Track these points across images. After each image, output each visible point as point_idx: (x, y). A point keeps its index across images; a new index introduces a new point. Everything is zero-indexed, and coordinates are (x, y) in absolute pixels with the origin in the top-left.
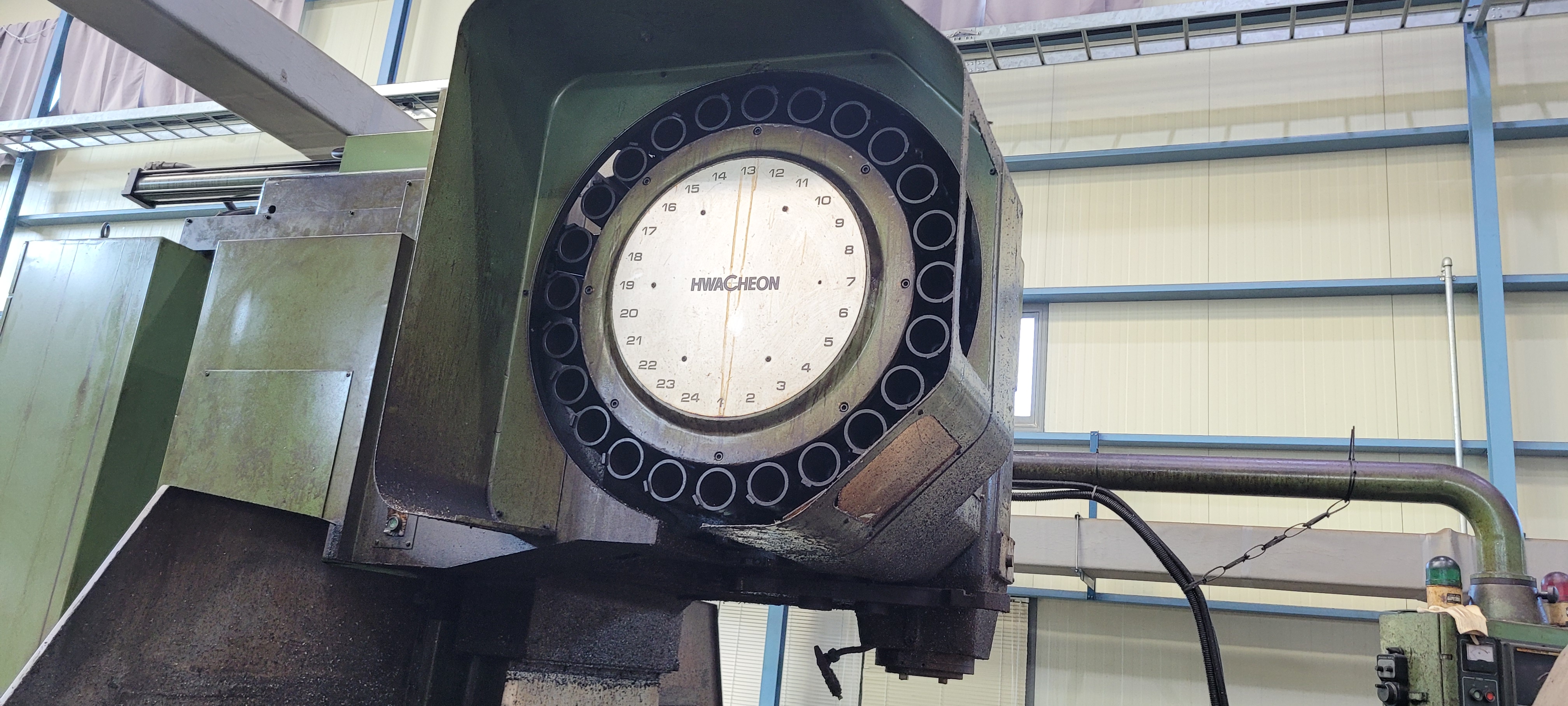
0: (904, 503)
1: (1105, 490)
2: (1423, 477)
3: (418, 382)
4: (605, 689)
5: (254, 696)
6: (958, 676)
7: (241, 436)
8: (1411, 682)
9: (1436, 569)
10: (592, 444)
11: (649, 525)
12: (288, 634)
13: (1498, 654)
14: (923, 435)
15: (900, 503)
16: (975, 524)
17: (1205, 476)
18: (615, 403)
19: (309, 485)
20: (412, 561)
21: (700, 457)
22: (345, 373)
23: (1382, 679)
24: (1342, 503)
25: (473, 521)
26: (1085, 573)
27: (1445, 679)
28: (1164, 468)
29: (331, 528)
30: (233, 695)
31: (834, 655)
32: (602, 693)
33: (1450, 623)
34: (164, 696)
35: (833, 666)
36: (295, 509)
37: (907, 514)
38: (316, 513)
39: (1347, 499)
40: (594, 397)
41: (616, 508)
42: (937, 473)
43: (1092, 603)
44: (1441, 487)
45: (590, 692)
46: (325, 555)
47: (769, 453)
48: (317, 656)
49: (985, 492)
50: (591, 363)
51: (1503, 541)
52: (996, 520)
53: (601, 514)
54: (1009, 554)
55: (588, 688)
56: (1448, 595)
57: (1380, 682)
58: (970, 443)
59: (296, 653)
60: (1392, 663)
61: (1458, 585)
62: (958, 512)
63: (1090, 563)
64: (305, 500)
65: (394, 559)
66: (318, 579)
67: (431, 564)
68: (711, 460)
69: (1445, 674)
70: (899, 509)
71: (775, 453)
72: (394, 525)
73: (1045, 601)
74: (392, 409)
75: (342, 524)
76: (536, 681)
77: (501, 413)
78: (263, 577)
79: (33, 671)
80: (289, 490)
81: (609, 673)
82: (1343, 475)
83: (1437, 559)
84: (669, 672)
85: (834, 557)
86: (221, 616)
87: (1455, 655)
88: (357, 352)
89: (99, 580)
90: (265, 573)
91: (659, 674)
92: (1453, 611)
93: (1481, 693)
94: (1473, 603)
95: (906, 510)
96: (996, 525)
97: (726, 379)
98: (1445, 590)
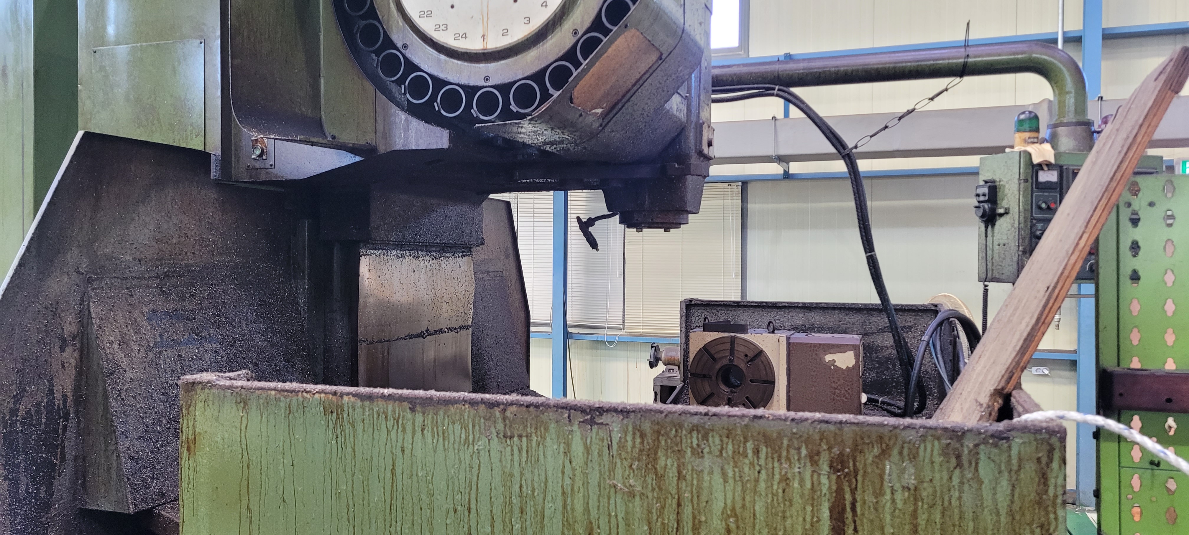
0: (624, 100)
1: (784, 88)
2: (1018, 54)
3: (252, 40)
4: (433, 259)
5: (183, 276)
6: (677, 225)
7: (131, 97)
8: (999, 202)
9: (1022, 120)
10: (393, 79)
11: (442, 135)
12: (198, 233)
13: (1061, 176)
14: (631, 45)
15: (621, 100)
16: (682, 116)
17: (857, 71)
18: (405, 46)
19: (190, 128)
20: (276, 176)
21: (473, 82)
22: (199, 41)
23: (979, 202)
24: (958, 79)
25: (312, 139)
26: (780, 159)
27: (1021, 196)
28: (827, 67)
29: (213, 158)
30: (168, 276)
31: (591, 222)
32: (431, 263)
33: (1028, 157)
34: (118, 278)
35: (591, 229)
36: (183, 145)
37: (627, 109)
38: (201, 148)
39: (961, 76)
40: (389, 43)
41: (417, 125)
42: (647, 76)
43: (787, 181)
44: (1031, 60)
45: (423, 262)
46: (212, 177)
47: (523, 74)
48: (223, 247)
49: (689, 91)
50: (383, 17)
51: (1073, 95)
52: (699, 112)
53: (407, 129)
54: (710, 137)
55: (420, 259)
56: (1029, 138)
57: (977, 204)
58: (669, 51)
59: (206, 246)
60: (986, 190)
61: (1037, 130)
62: (667, 106)
63: (783, 152)
64: (189, 139)
65: (263, 177)
66: (212, 194)
67: (289, 178)
68: (482, 83)
69: (1021, 193)
70: (620, 106)
71: (528, 73)
72: (258, 152)
73: (753, 184)
74: (237, 62)
75: (220, 154)
76: (382, 256)
77: (322, 62)
78: (170, 195)
79: (21, 265)
80: (176, 133)
81: (434, 249)
82: (959, 58)
83: (1023, 113)
84: (478, 246)
85: (577, 145)
86: (146, 223)
87: (1030, 180)
88: (204, 24)
89: (50, 201)
90: (171, 191)
91: (471, 248)
92: (1030, 149)
93: (1046, 203)
94: (1047, 142)
95: (626, 106)
96: (699, 117)
97: (485, 20)
98: (1027, 135)
